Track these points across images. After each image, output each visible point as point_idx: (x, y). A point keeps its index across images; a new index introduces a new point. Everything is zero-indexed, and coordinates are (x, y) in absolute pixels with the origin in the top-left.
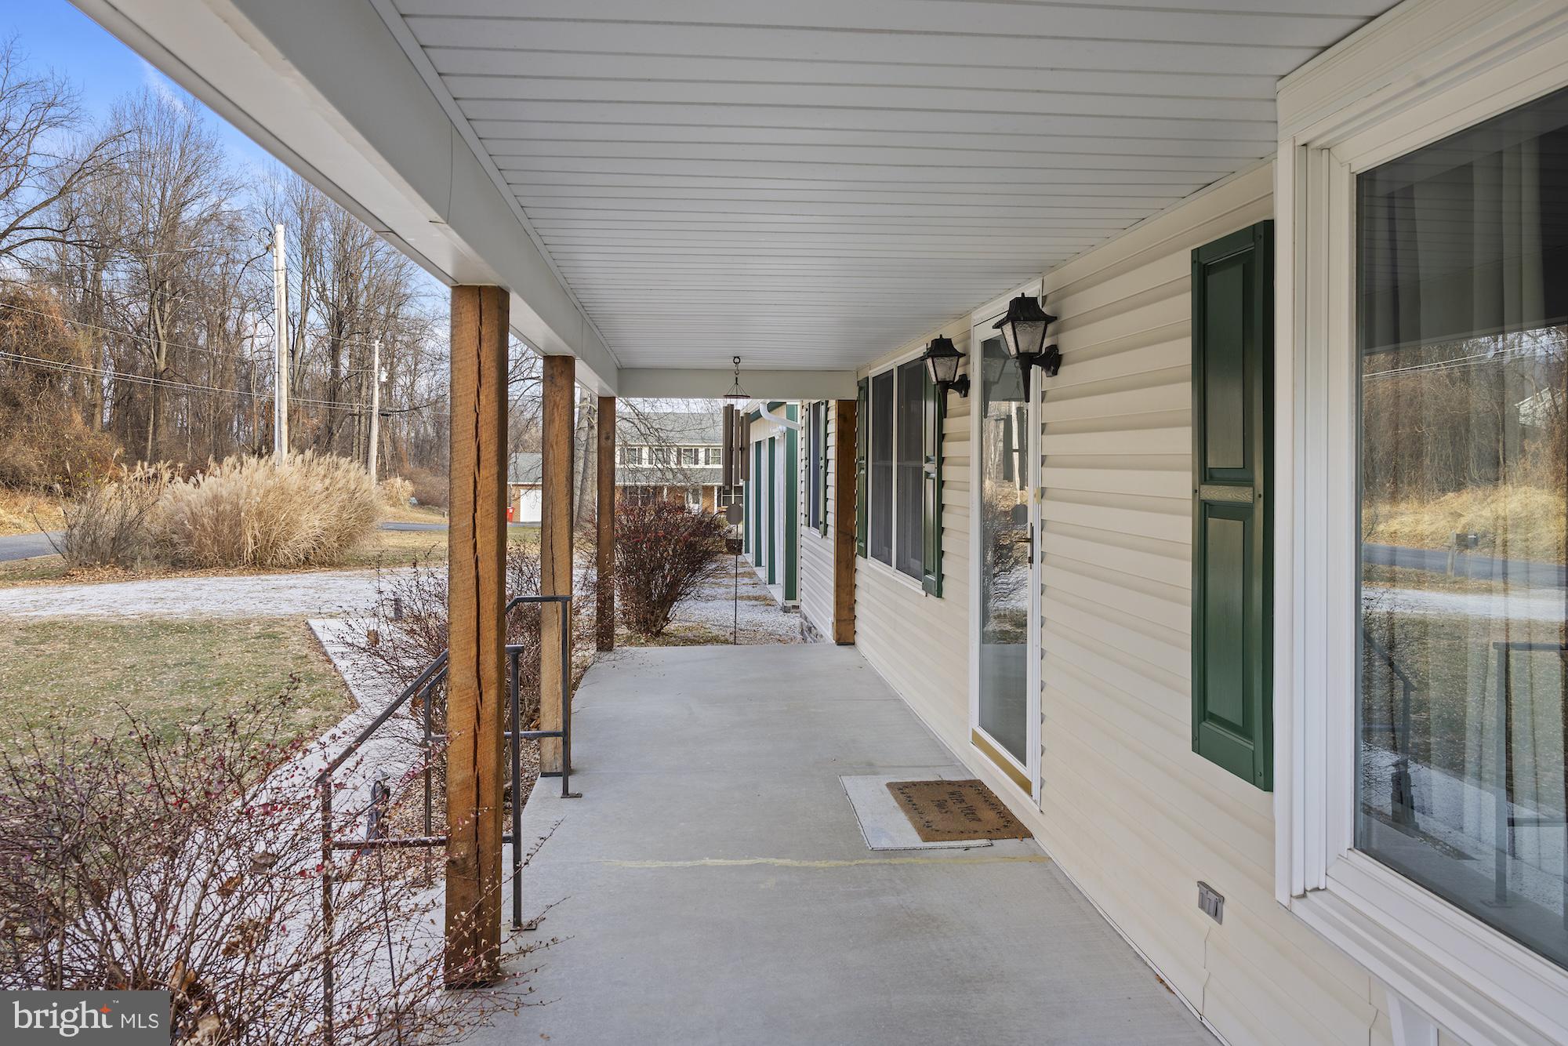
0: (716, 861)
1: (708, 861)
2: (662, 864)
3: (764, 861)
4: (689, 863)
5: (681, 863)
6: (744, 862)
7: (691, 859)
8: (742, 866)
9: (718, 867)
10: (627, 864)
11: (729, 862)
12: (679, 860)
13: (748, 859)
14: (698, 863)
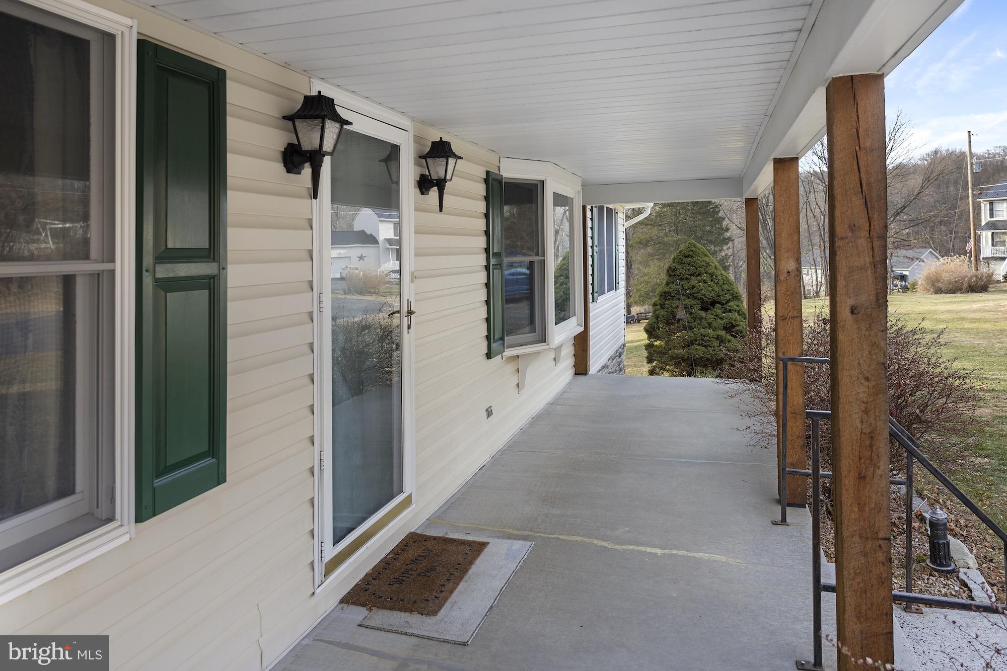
0: (653, 551)
1: (659, 551)
2: (695, 555)
3: (618, 547)
4: (674, 552)
5: (680, 553)
6: (632, 547)
7: (672, 555)
8: (635, 545)
9: (654, 546)
10: (723, 558)
11: (643, 549)
12: (681, 556)
13: (628, 550)
14: (667, 551)
